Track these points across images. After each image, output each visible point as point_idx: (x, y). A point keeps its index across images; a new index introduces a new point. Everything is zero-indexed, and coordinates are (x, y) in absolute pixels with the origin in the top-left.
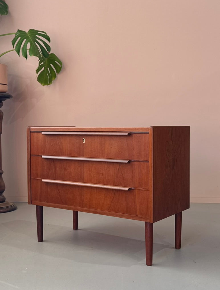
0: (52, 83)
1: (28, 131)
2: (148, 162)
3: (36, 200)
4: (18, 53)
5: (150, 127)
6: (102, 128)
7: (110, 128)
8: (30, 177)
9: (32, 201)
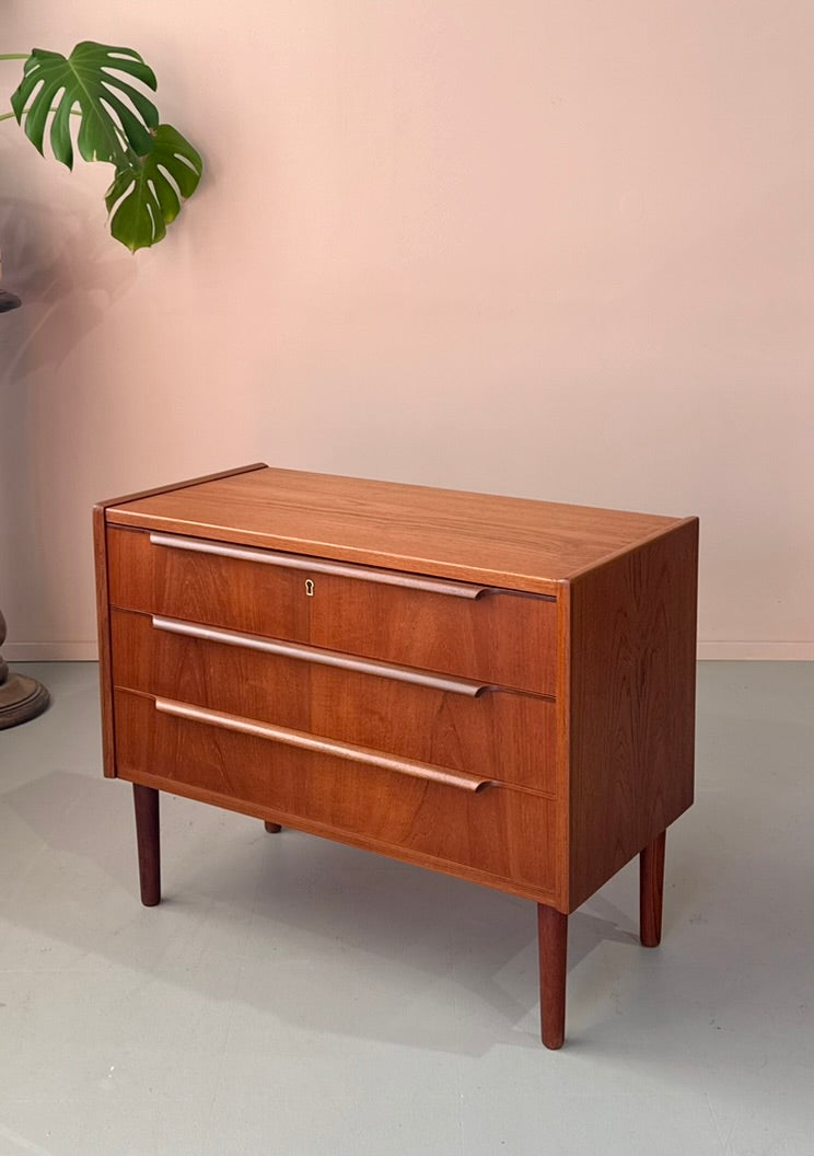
0: (167, 235)
1: (96, 523)
2: (553, 700)
3: (133, 764)
4: (38, 144)
5: (561, 581)
6: (377, 555)
7: (408, 561)
8: (108, 682)
9: (120, 768)
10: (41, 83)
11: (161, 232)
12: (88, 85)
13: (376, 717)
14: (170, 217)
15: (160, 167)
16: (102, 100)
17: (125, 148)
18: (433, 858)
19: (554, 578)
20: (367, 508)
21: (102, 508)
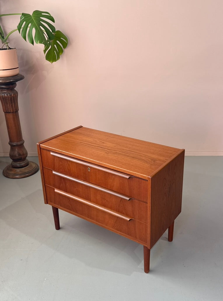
0: (60, 57)
1: (38, 148)
2: (147, 203)
3: (51, 202)
4: (25, 38)
5: (149, 177)
6: (105, 164)
7: (112, 167)
8: (44, 184)
9: (48, 202)
10: (25, 22)
11: (58, 58)
12: (37, 23)
13: (106, 200)
14: (61, 54)
15: (57, 41)
16: (40, 26)
17: (47, 39)
18: (119, 232)
19: (147, 175)
20: (104, 144)
21: (39, 144)
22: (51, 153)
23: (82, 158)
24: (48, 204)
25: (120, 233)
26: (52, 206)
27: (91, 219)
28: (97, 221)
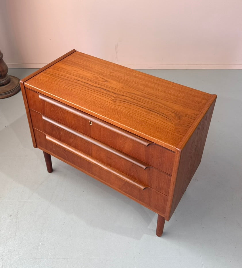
1: (22, 86)
2: (170, 175)
3: (41, 146)
5: (178, 149)
7: (124, 127)
8: (32, 127)
9: (38, 146)
13: (112, 160)
19: (175, 146)
20: (108, 84)
21: (23, 82)
22: (40, 97)
23: (82, 108)
24: (37, 148)
25: (129, 197)
26: (43, 151)
27: (91, 173)
28: (99, 178)
